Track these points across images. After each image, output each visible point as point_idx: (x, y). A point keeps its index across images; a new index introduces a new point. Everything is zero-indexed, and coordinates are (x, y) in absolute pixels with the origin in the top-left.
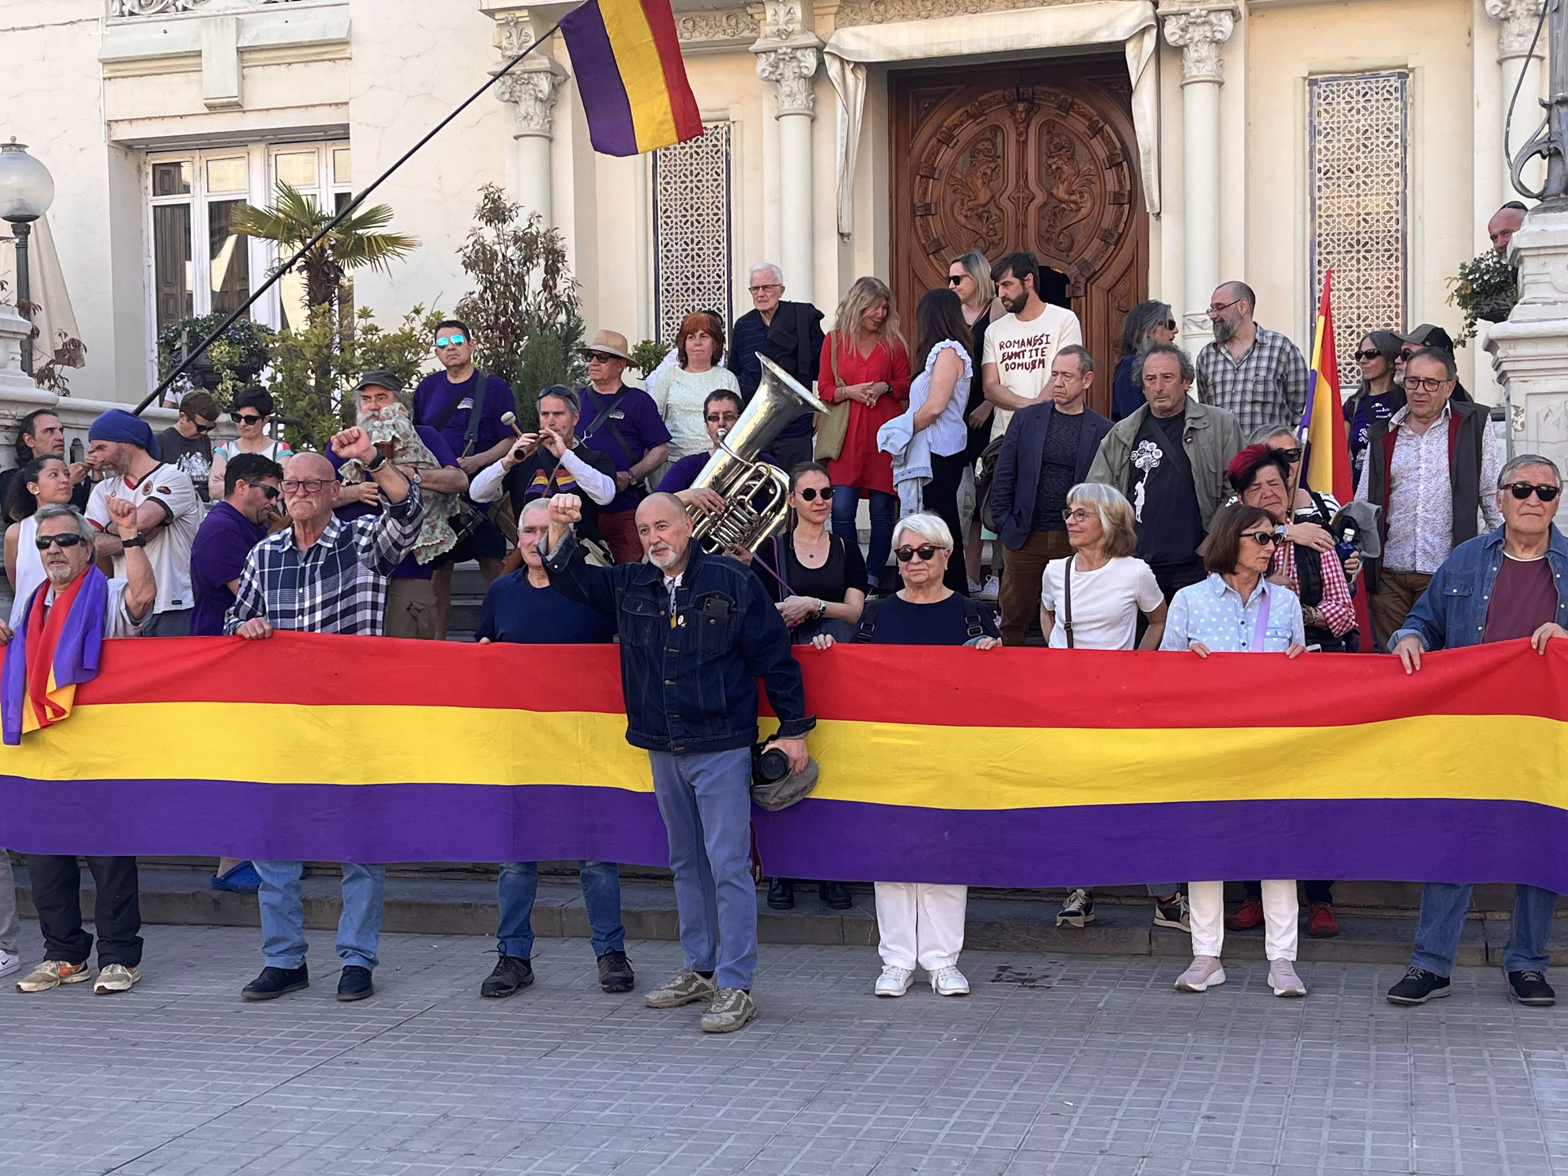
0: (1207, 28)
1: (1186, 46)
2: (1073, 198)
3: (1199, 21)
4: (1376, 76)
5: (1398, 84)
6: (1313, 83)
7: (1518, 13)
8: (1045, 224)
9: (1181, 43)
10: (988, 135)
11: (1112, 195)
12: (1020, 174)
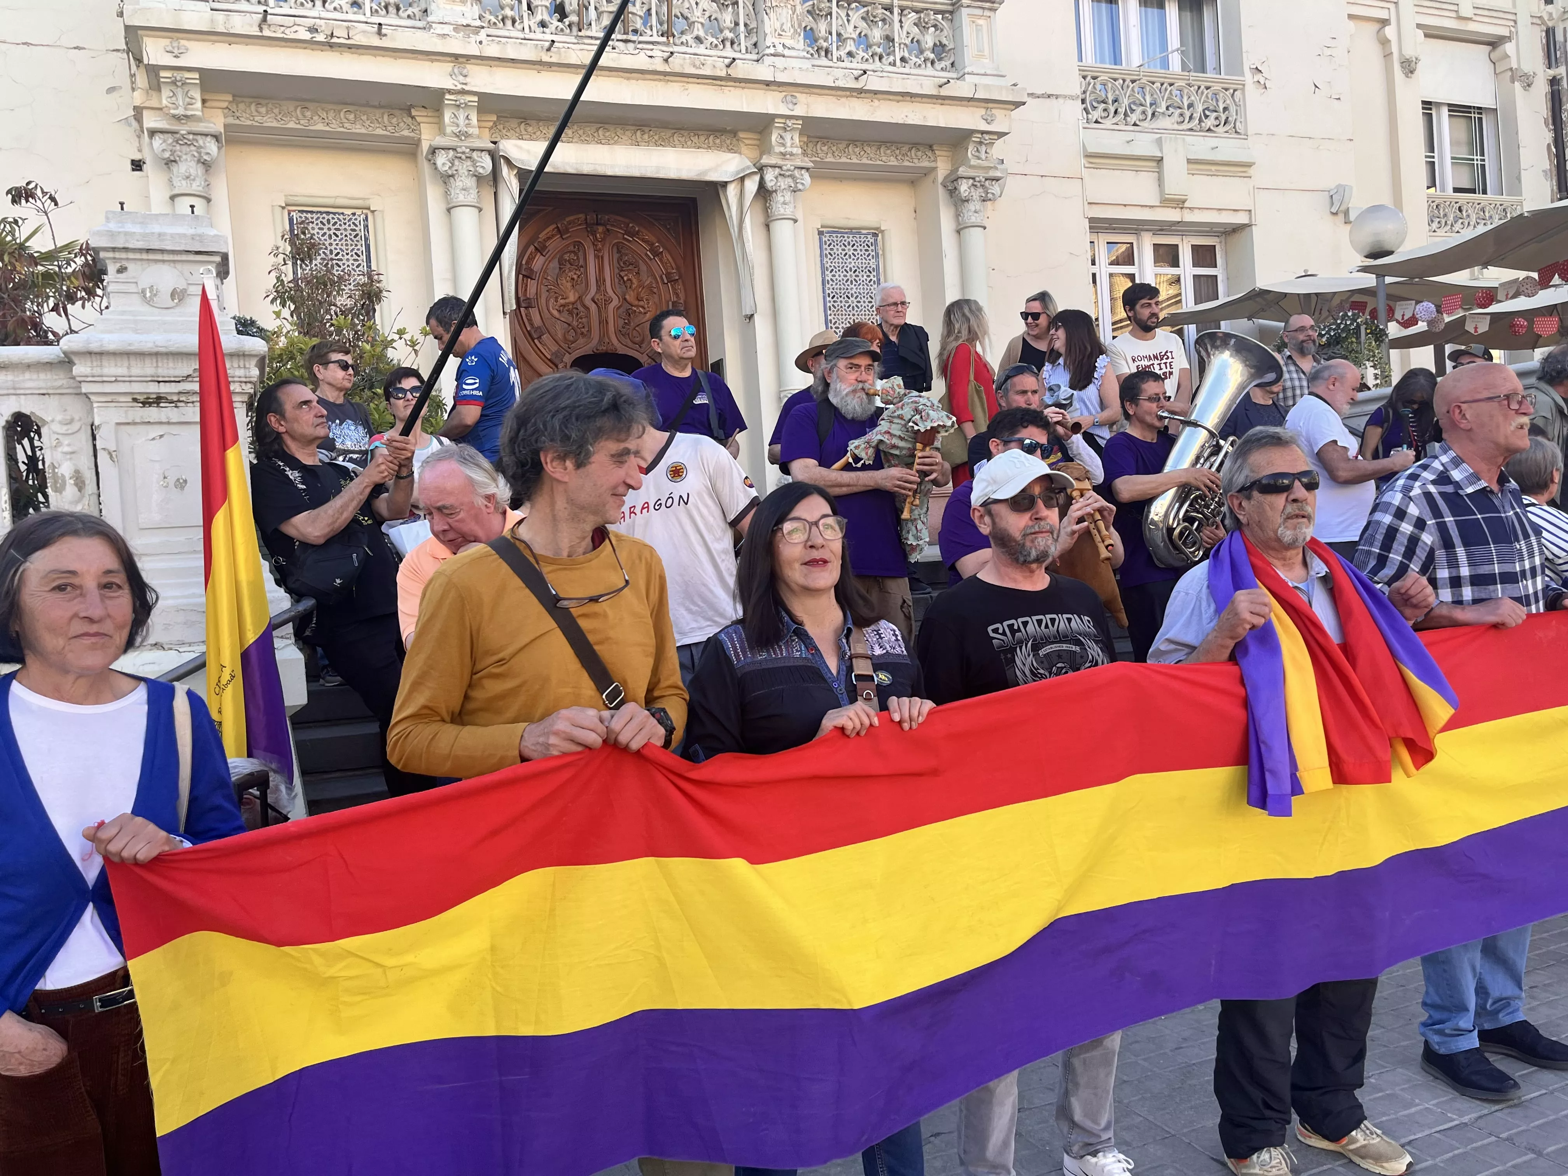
0: (790, 180)
1: (776, 191)
2: (641, 303)
3: (787, 174)
4: (859, 233)
5: (872, 240)
6: (820, 233)
7: (974, 197)
8: (621, 322)
9: (774, 188)
10: (571, 248)
11: (670, 303)
12: (600, 281)
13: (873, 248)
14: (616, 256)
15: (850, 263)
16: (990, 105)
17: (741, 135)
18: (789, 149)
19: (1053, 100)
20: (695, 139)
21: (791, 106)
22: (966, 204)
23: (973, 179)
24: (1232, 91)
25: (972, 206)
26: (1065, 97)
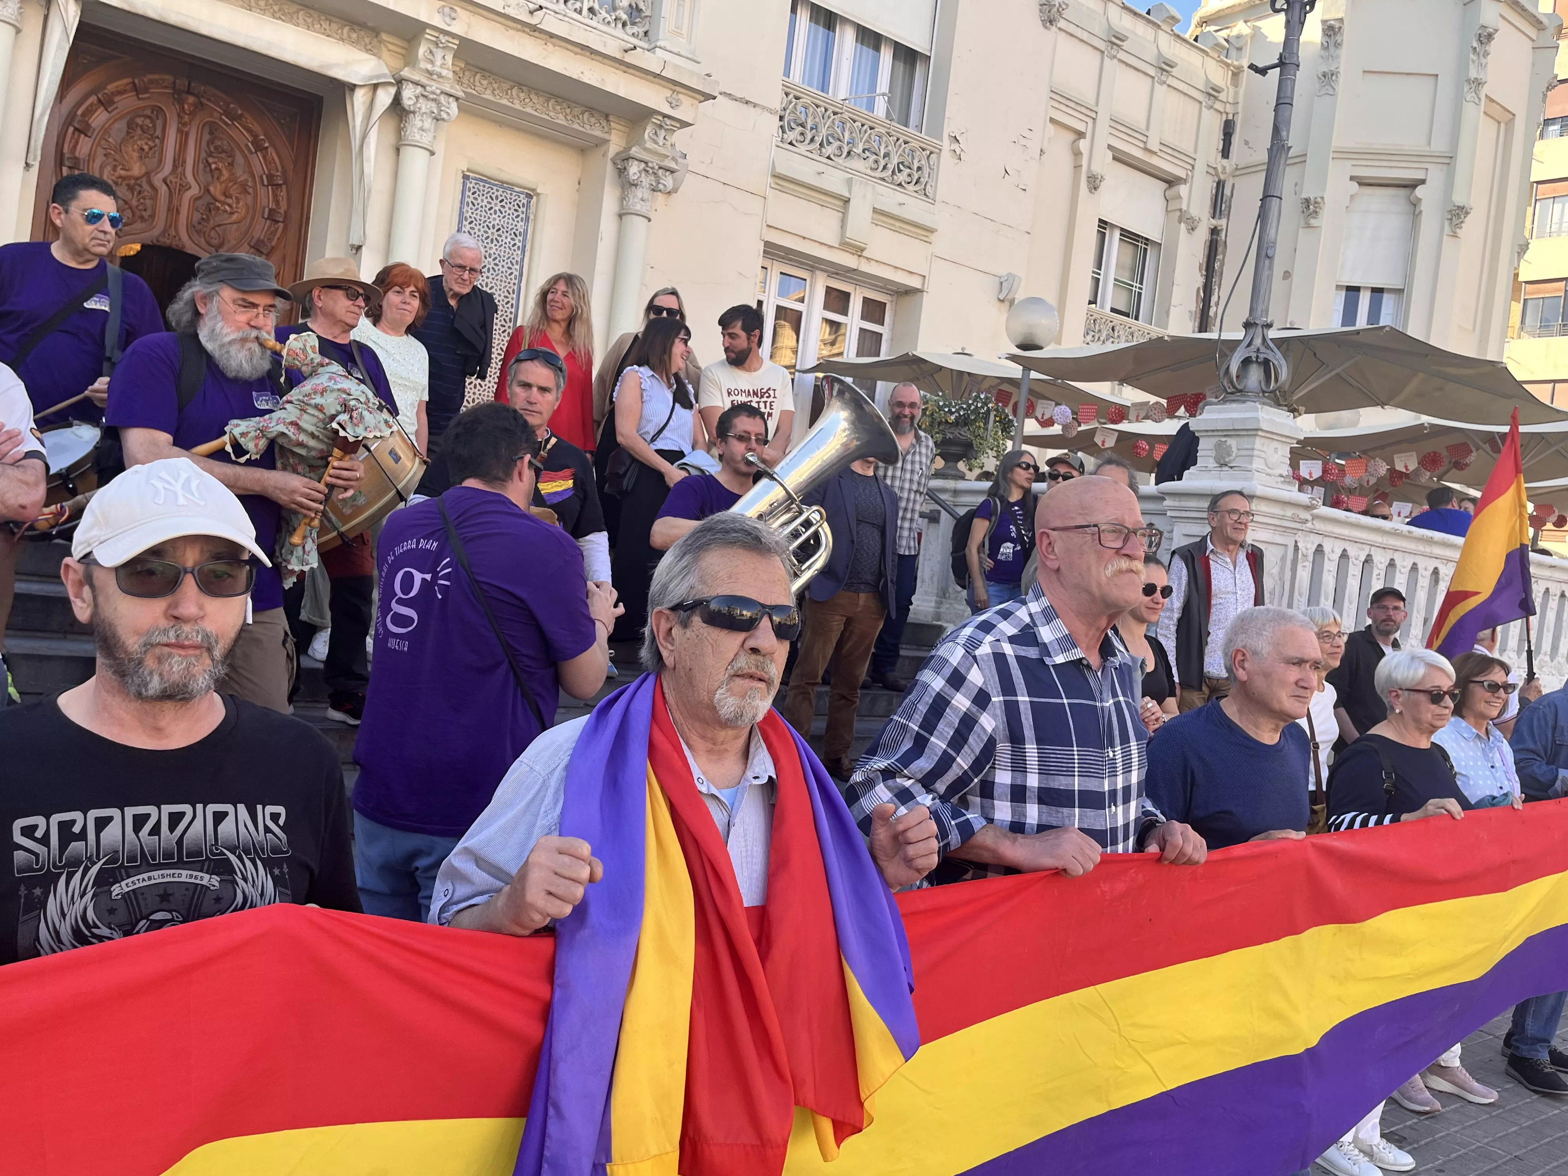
0: (433, 105)
1: (414, 112)
2: (229, 201)
3: (432, 96)
4: (512, 190)
5: (525, 201)
6: (466, 177)
7: (644, 184)
8: (197, 217)
9: (412, 109)
10: (148, 112)
11: (267, 210)
12: (179, 162)
13: (524, 210)
14: (206, 137)
15: (494, 219)
16: (678, 88)
17: (384, 36)
18: (437, 69)
19: (750, 108)
20: (325, 25)
21: (448, 19)
22: (633, 188)
23: (646, 163)
24: (928, 152)
25: (639, 193)
26: (764, 108)
